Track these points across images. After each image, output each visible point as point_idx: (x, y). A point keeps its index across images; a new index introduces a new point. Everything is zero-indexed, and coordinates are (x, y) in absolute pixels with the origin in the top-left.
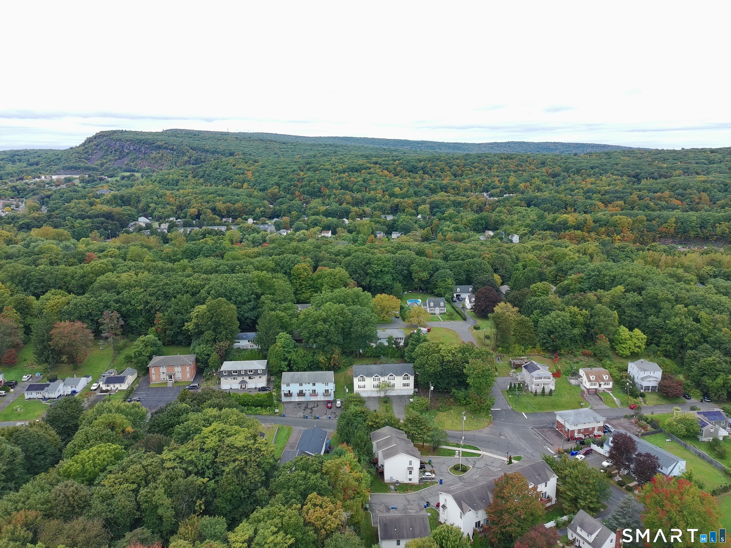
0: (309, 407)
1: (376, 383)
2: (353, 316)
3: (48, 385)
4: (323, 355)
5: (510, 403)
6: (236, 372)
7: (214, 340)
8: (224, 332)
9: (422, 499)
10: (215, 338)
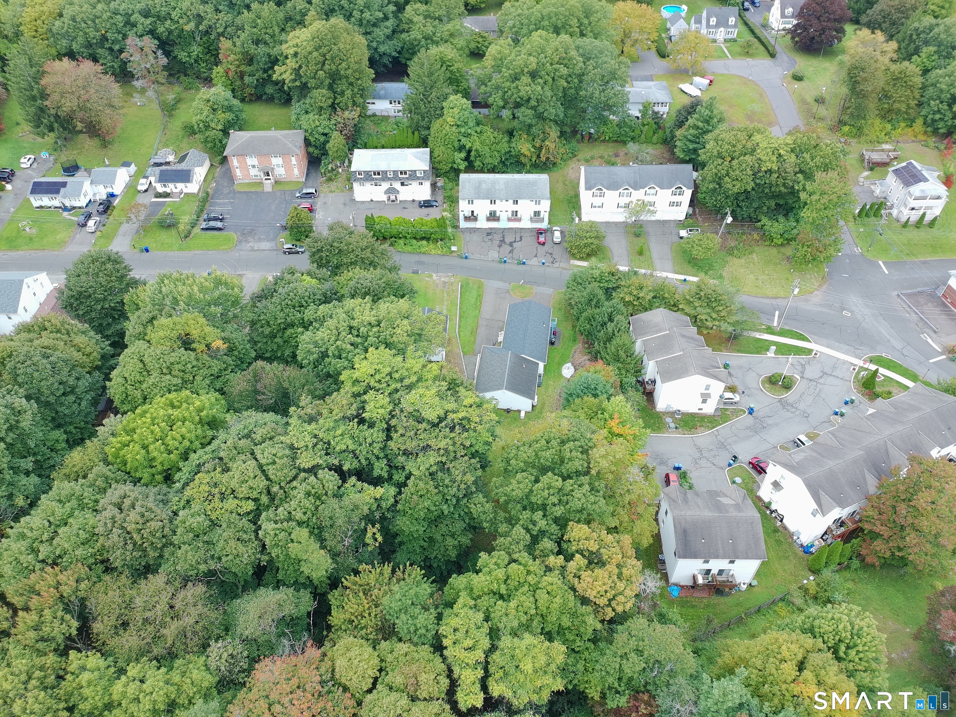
0: (508, 240)
1: (624, 200)
2: (584, 63)
3: (64, 184)
4: (527, 141)
5: (857, 241)
6: (379, 174)
7: (333, 106)
8: (348, 93)
9: (722, 446)
10: (333, 103)
